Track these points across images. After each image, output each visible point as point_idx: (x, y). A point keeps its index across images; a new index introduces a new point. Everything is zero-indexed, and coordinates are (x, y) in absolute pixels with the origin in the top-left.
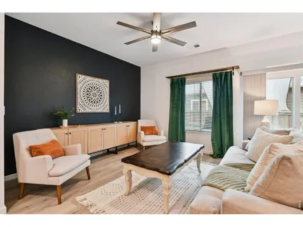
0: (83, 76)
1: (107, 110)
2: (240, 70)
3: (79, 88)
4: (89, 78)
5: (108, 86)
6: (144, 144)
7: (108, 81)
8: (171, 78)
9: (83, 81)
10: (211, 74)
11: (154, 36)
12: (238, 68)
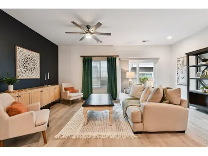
0: (21, 49)
1: (38, 77)
2: (119, 57)
3: (18, 58)
4: (25, 50)
5: (39, 57)
6: (71, 99)
7: (39, 54)
8: (83, 56)
9: (22, 53)
10: (106, 57)
11: (89, 34)
12: (118, 56)
